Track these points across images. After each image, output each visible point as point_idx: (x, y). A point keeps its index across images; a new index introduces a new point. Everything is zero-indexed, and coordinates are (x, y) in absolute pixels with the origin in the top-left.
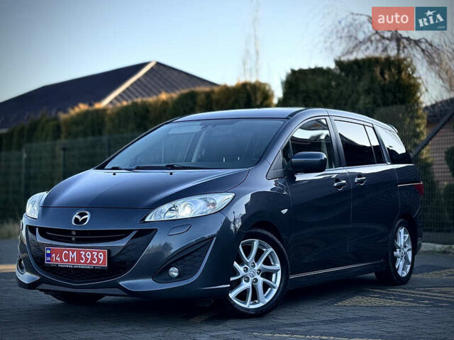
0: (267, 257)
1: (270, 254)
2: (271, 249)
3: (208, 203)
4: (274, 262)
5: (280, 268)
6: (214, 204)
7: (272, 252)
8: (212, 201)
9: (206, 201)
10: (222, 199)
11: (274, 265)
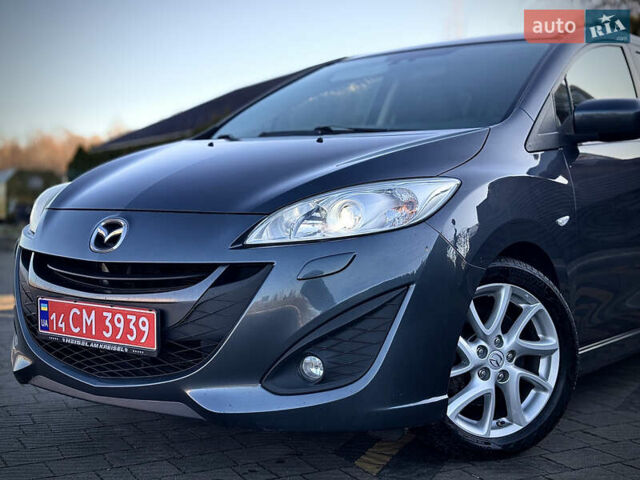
0: (530, 322)
1: (536, 316)
2: (539, 306)
3: (398, 200)
4: (544, 333)
5: (558, 347)
6: (411, 204)
7: (540, 311)
8: (405, 198)
9: (392, 196)
10: (430, 192)
11: (544, 340)
